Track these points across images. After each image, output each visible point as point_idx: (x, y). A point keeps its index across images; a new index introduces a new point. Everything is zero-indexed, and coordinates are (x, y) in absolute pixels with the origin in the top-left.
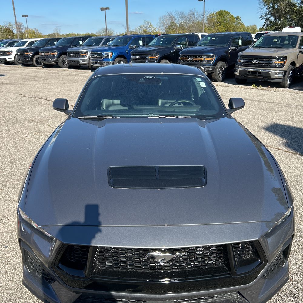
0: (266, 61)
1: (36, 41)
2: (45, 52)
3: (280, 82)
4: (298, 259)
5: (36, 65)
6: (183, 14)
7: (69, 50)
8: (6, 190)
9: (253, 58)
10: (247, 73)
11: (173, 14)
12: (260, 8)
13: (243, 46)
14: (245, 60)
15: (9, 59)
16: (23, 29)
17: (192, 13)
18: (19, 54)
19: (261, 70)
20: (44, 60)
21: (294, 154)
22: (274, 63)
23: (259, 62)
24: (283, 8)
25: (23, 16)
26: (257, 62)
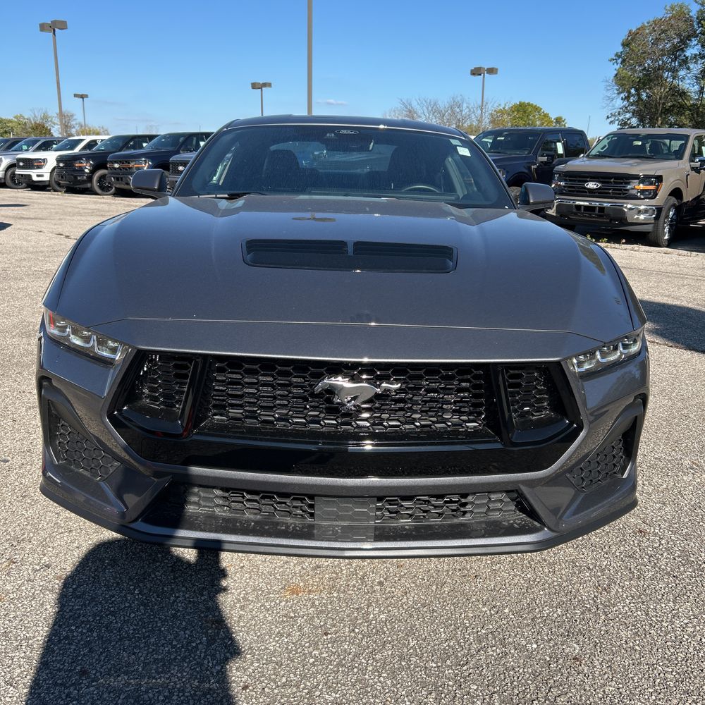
0: (616, 184)
1: (102, 140)
2: (120, 162)
3: (649, 233)
4: (664, 504)
5: (98, 190)
6: (435, 104)
7: (174, 158)
8: (13, 376)
9: (588, 177)
10: (575, 210)
11: (414, 104)
12: (609, 97)
13: (566, 157)
14: (570, 181)
15: (38, 176)
16: (74, 127)
17: (456, 105)
18: (61, 165)
19: (607, 203)
20: (118, 179)
21: (672, 347)
22: (634, 189)
23: (600, 185)
24: (660, 98)
25: (76, 96)
26: (595, 187)
